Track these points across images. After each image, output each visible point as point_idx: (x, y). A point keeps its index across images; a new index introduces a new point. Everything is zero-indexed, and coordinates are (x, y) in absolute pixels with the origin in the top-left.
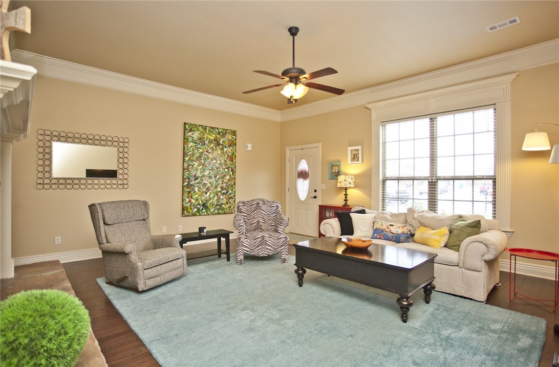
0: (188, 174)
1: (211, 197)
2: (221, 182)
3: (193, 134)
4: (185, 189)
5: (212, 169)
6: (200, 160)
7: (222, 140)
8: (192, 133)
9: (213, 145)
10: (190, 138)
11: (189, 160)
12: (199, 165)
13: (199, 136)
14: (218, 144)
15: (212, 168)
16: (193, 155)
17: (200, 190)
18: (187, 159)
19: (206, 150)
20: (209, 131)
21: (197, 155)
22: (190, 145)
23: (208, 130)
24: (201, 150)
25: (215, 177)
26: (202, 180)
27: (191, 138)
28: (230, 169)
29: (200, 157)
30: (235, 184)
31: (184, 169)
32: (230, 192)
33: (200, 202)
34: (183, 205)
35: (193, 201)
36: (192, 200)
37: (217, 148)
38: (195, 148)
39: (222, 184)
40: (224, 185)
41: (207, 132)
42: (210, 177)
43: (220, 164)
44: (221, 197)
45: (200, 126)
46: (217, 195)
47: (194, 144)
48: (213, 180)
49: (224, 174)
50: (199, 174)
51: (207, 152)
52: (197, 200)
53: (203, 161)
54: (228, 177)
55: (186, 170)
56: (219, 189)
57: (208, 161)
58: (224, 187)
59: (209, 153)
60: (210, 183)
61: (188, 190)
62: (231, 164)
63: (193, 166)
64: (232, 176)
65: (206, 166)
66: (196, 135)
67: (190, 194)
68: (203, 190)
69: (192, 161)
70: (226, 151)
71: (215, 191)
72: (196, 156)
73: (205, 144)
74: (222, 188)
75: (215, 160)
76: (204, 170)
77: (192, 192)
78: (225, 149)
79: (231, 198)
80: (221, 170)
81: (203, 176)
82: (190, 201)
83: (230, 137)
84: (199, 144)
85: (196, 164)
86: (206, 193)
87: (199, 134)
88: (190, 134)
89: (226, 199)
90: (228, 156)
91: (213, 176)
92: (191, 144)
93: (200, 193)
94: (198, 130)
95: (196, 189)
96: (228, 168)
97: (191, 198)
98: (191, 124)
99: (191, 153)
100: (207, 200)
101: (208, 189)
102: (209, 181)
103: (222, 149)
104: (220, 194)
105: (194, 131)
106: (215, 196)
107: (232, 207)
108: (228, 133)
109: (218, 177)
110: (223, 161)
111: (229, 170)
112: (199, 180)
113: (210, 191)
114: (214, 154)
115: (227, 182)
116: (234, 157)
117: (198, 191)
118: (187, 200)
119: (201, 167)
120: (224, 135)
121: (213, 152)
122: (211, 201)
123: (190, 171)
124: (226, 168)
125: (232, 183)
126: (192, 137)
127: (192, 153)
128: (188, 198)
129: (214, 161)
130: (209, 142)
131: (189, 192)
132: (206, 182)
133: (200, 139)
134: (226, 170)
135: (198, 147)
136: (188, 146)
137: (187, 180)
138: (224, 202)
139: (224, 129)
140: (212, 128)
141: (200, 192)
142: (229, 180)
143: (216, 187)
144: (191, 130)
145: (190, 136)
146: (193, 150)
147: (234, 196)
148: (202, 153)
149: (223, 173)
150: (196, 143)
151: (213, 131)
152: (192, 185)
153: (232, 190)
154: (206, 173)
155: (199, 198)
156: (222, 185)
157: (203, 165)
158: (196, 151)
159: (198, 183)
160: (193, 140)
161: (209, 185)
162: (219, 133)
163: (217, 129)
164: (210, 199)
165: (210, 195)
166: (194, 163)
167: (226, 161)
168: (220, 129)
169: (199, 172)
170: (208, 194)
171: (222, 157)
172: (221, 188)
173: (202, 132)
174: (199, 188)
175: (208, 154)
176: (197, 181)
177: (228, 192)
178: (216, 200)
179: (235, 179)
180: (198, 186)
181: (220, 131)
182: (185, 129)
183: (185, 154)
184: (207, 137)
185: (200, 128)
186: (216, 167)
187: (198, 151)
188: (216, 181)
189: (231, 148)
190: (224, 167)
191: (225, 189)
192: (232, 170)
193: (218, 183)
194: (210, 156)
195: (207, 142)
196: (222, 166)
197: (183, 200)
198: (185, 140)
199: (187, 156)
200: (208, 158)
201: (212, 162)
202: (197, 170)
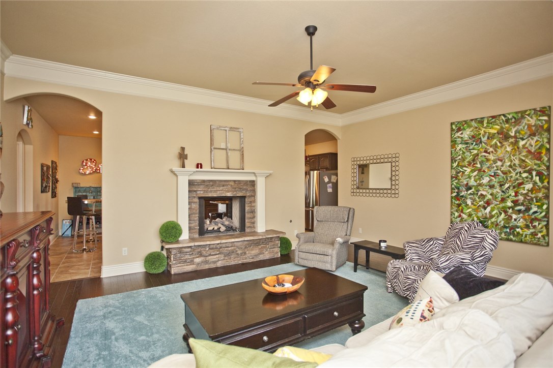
0: (457, 183)
1: (494, 213)
2: (514, 194)
3: (462, 134)
4: (454, 200)
5: (495, 175)
6: (474, 164)
7: (514, 130)
8: (461, 132)
9: (495, 140)
10: (458, 139)
11: (458, 165)
12: (472, 171)
13: (472, 134)
14: (507, 137)
15: (495, 173)
16: (463, 159)
17: (475, 203)
18: (455, 165)
19: (482, 150)
20: (488, 123)
21: (469, 158)
22: (458, 148)
23: (486, 121)
24: (475, 152)
25: (501, 186)
26: (478, 191)
27: (460, 139)
28: (534, 173)
29: (474, 160)
30: (547, 197)
31: (452, 177)
32: (535, 209)
33: (475, 219)
34: (451, 219)
35: (464, 216)
36: (462, 214)
37: (505, 143)
38: (466, 150)
39: (516, 195)
40: (521, 198)
41: (485, 125)
42: (492, 187)
43: (510, 166)
44: (514, 216)
45: (472, 120)
46: (506, 212)
47: (464, 146)
48: (497, 190)
49: (521, 181)
50: (472, 182)
51: (486, 152)
52: (470, 215)
53: (479, 165)
54: (529, 186)
55: (454, 179)
56: (509, 204)
57: (488, 164)
58: (521, 201)
59: (489, 153)
60: (491, 194)
61: (457, 202)
62: (535, 164)
63: (463, 173)
64: (539, 184)
65: (484, 171)
66: (467, 134)
67: (460, 208)
68: (480, 203)
69: (462, 167)
70: (523, 146)
71: (501, 206)
72: (467, 160)
73: (481, 142)
74: (515, 203)
75: (501, 161)
76: (481, 178)
77: (463, 205)
78: (521, 143)
79: (536, 219)
80: (513, 174)
81: (480, 185)
82: (460, 216)
83: (532, 122)
84: (472, 144)
85: (468, 170)
86: (485, 208)
87: (471, 131)
88: (458, 134)
89: (525, 220)
90: (529, 152)
91: (497, 185)
92: (460, 146)
93: (474, 207)
94: (470, 126)
95: (469, 202)
96: (530, 172)
97: (462, 212)
98: (459, 122)
99: (460, 157)
100: (486, 218)
101: (488, 203)
102: (490, 191)
103: (516, 143)
104: (511, 211)
105: (464, 129)
106: (501, 214)
107: (540, 235)
108: (528, 115)
109: (507, 186)
110: (517, 162)
111: (530, 174)
112: (473, 190)
113: (492, 206)
114: (498, 153)
115: (526, 194)
116: (544, 151)
117: (472, 204)
118: (457, 214)
119: (476, 173)
120: (517, 121)
121: (496, 151)
122: (493, 220)
123: (459, 179)
124: (525, 172)
125: (540, 195)
126: (462, 138)
127: (462, 157)
128: (457, 211)
129: (499, 163)
130: (488, 138)
131: (459, 205)
132: (484, 193)
133: (473, 137)
134: (525, 175)
135: (471, 148)
136: (455, 150)
137: (456, 191)
138: (521, 223)
139: (516, 113)
140: (493, 117)
141: (475, 205)
142: (532, 190)
143: (503, 200)
144: (459, 130)
145: (459, 137)
146: (464, 153)
147: (547, 216)
148: (477, 155)
149: (517, 179)
150: (467, 144)
151: (495, 121)
152: (462, 196)
153: (540, 207)
154: (485, 180)
155: (473, 213)
156: (515, 199)
157: (480, 170)
158: (468, 153)
159: (471, 194)
160: (462, 140)
161: (490, 197)
162: (507, 121)
163: (504, 115)
164: (492, 217)
165: (492, 210)
166: (465, 168)
167: (524, 161)
168: (509, 114)
169: (473, 179)
170: (489, 209)
171: (513, 156)
172: (512, 202)
173: (476, 128)
174: (474, 200)
175: (488, 155)
176: (469, 192)
177: (528, 209)
178: (503, 219)
179: (548, 189)
180: (471, 198)
181: (510, 117)
182: (452, 130)
183: (453, 160)
184: (485, 132)
185: (473, 123)
186: (502, 172)
187: (471, 153)
188: (503, 192)
189: (535, 138)
190: (519, 170)
191: (522, 204)
192: (539, 174)
193: (507, 195)
194: (491, 157)
195: (484, 139)
196: (514, 170)
197: (452, 214)
198: (454, 143)
199: (455, 162)
200: (488, 160)
201: (494, 165)
202: (470, 177)
